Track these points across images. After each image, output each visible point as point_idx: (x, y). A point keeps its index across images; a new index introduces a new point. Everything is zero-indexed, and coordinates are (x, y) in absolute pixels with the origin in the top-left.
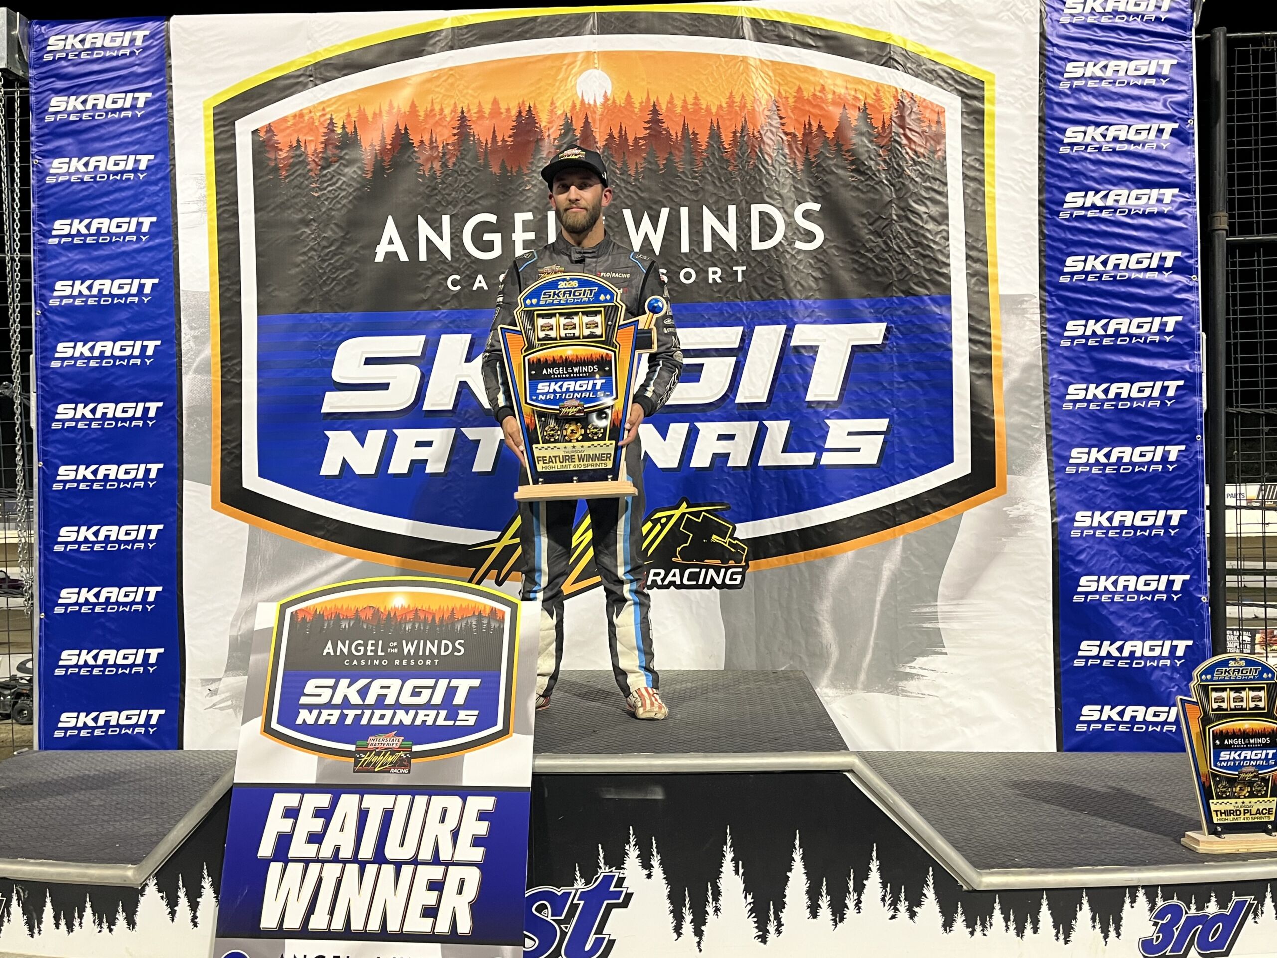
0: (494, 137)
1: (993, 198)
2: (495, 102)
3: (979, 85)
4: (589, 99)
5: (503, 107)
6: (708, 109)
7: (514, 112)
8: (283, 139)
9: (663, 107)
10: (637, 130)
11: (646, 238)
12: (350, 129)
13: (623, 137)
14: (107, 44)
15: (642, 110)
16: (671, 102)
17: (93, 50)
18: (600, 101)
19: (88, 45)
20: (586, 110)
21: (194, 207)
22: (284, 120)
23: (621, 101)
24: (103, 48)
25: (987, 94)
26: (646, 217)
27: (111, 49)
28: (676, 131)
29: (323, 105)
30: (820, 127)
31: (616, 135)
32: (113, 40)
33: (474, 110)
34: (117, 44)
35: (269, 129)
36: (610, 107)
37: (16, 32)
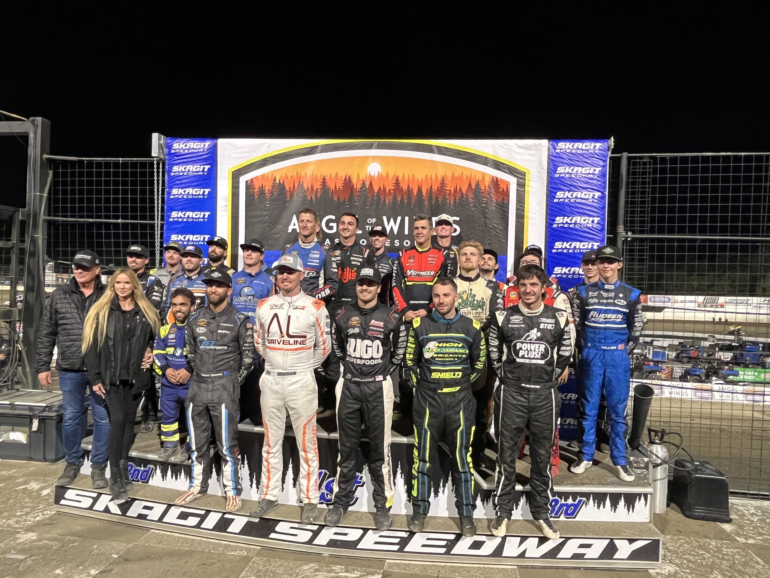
0: (336, 187)
1: (528, 218)
2: (337, 174)
3: (524, 174)
4: (372, 174)
5: (340, 175)
6: (418, 179)
7: (344, 178)
8: (257, 185)
9: (400, 178)
10: (390, 187)
11: (392, 228)
12: (282, 182)
13: (385, 189)
14: (195, 147)
15: (393, 178)
16: (404, 176)
17: (189, 149)
18: (376, 175)
19: (187, 147)
20: (371, 178)
21: (223, 209)
22: (257, 177)
23: (384, 175)
24: (193, 149)
25: (527, 178)
26: (392, 220)
27: (196, 149)
28: (405, 188)
29: (272, 172)
30: (460, 189)
31: (382, 188)
32: (197, 145)
33: (328, 176)
34: (198, 147)
35: (252, 180)
36: (380, 177)
37: (162, 142)
